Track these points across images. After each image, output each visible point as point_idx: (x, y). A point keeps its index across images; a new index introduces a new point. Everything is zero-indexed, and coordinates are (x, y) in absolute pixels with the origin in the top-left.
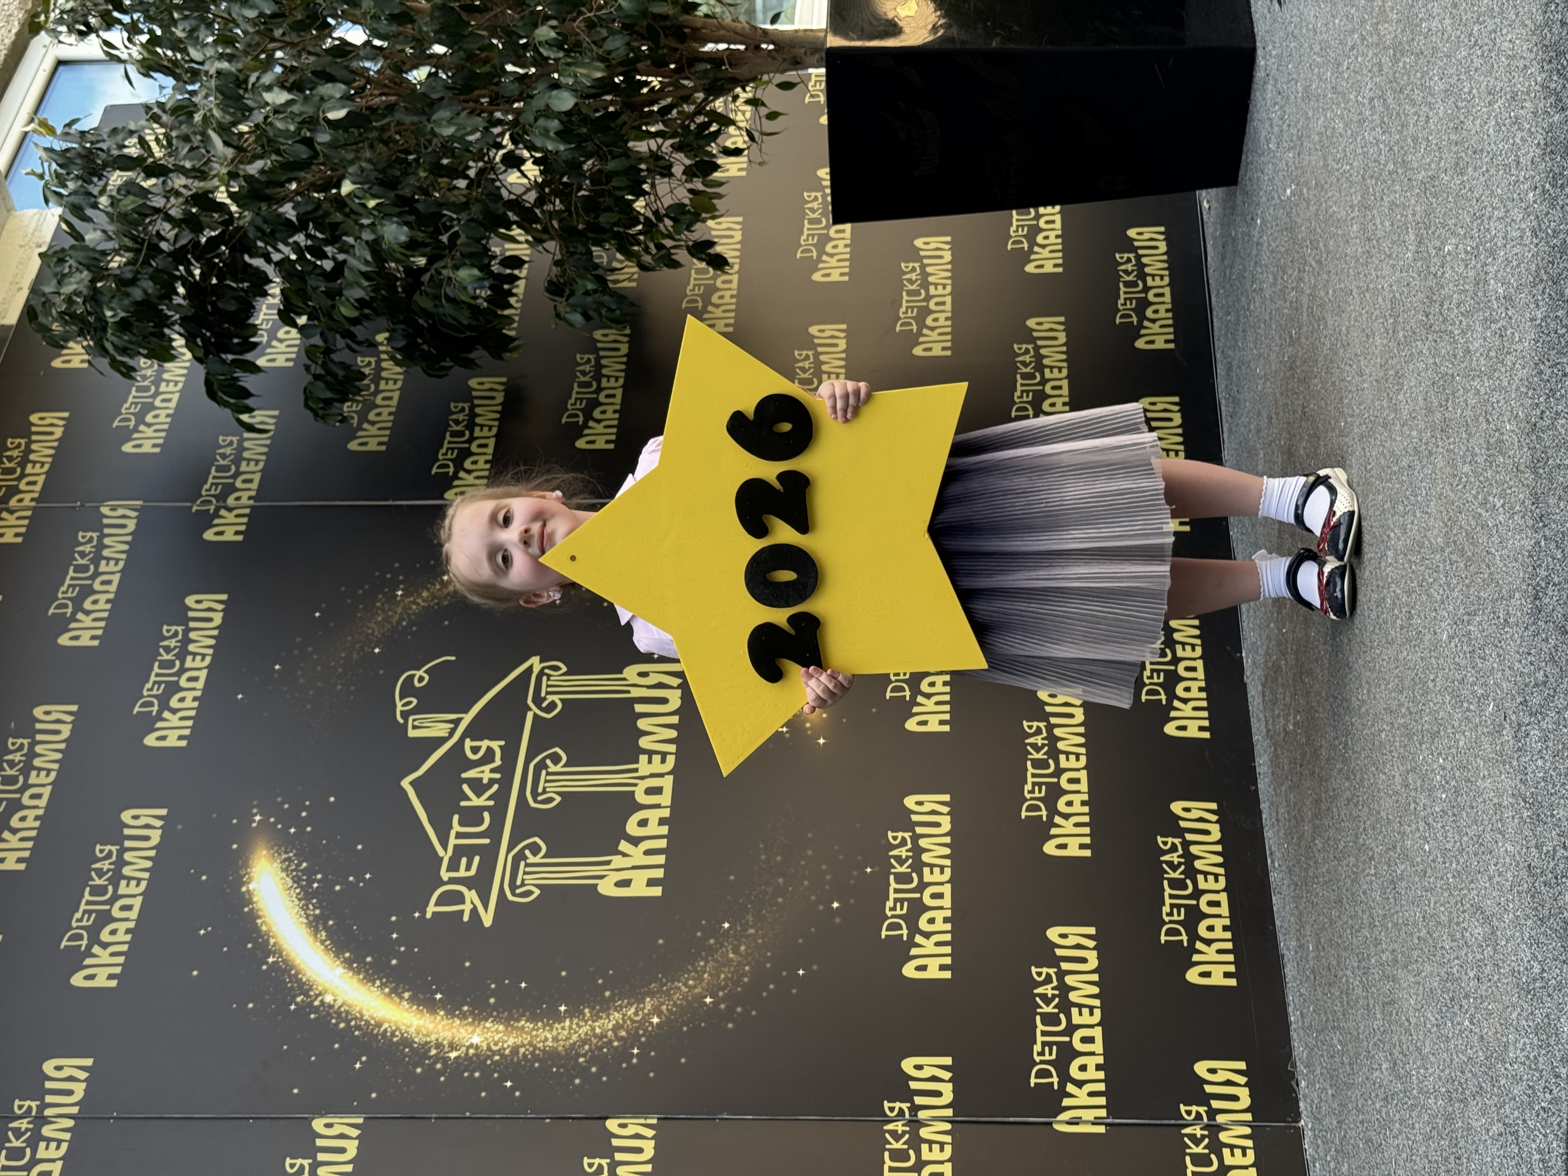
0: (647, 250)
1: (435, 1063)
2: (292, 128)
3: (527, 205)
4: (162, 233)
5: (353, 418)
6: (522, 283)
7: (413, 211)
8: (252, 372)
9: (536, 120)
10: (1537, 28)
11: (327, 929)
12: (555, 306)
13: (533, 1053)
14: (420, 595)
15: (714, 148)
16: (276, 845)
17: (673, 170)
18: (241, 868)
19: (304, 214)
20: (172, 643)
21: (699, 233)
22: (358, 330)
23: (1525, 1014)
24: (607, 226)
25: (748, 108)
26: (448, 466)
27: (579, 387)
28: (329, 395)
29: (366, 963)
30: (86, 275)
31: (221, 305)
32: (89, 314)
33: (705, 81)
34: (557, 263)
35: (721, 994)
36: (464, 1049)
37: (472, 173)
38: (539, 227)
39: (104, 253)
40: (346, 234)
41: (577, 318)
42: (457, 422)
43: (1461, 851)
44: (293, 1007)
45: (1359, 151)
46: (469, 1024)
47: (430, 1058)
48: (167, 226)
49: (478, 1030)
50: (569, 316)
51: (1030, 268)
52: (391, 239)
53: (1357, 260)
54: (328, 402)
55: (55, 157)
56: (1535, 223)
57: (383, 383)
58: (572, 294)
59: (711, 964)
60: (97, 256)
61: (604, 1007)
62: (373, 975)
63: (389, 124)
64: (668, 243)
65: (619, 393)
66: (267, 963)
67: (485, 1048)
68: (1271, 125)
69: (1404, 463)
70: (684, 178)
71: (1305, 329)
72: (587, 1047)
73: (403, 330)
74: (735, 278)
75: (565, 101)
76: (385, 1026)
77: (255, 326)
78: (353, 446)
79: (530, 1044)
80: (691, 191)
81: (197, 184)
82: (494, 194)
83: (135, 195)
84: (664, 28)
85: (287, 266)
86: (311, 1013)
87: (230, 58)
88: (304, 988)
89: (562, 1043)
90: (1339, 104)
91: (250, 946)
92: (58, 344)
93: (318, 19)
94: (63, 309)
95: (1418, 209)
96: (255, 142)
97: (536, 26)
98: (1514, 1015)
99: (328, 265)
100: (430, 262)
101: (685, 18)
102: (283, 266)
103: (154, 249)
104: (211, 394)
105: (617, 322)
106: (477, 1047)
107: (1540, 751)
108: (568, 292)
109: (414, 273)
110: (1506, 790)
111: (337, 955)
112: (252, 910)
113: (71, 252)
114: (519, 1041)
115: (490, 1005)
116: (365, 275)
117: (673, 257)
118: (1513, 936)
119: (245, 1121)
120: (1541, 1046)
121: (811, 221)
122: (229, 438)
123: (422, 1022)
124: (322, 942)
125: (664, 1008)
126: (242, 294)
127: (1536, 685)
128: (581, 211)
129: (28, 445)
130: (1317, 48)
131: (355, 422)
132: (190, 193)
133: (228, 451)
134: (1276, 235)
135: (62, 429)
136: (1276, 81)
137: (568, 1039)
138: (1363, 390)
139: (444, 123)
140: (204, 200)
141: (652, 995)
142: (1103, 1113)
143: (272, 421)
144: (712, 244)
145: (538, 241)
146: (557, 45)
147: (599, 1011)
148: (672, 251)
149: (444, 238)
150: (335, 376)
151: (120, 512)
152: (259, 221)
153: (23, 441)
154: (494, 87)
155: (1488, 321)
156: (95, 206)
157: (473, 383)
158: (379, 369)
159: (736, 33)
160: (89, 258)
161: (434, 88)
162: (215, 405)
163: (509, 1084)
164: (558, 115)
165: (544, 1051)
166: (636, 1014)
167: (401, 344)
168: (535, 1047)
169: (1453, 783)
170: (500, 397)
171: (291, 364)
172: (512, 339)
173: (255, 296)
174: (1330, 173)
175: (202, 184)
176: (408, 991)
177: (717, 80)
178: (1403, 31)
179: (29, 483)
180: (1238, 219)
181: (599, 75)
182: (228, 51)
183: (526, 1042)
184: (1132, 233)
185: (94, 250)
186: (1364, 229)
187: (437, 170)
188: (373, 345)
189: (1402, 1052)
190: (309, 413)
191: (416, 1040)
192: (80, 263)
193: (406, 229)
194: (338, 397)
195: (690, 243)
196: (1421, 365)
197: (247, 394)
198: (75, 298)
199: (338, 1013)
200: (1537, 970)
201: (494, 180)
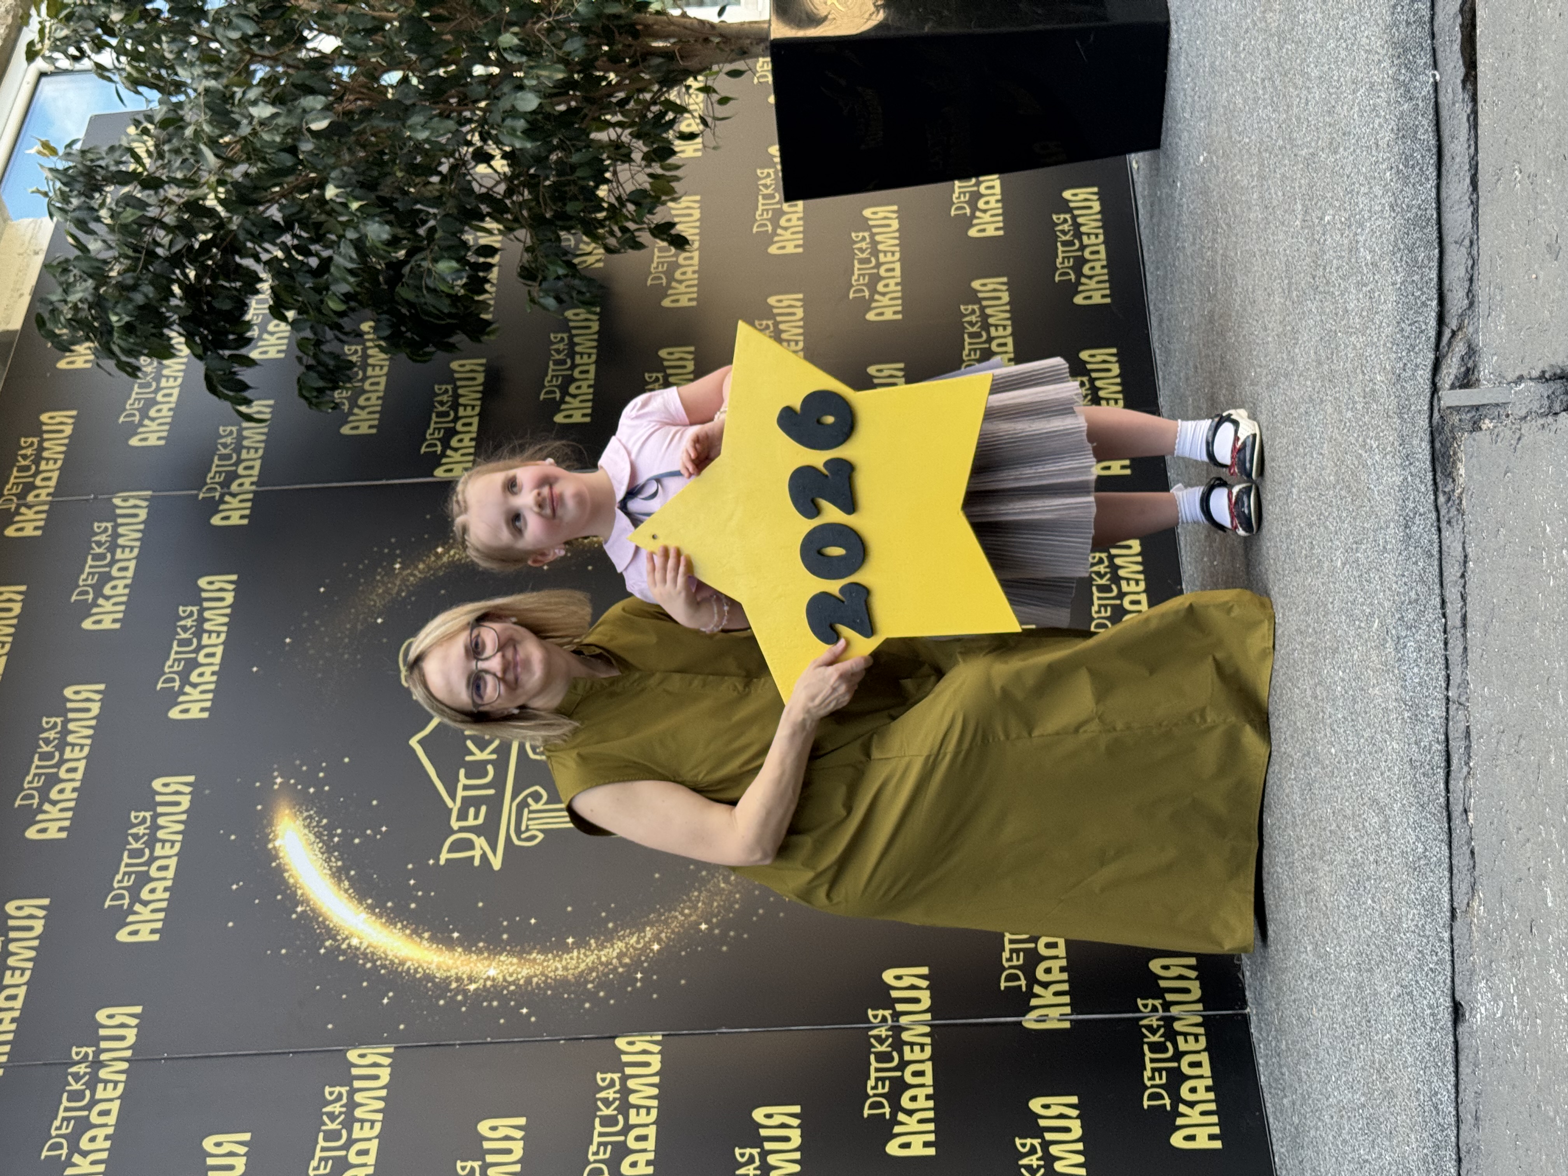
0: (612, 233)
1: (456, 994)
2: (278, 139)
3: (499, 197)
4: (158, 239)
5: (344, 404)
6: (495, 270)
7: (394, 210)
8: (248, 366)
9: (503, 120)
10: (1387, 27)
11: (349, 878)
12: (529, 292)
13: (545, 982)
14: (416, 567)
15: (670, 135)
16: (297, 804)
17: (633, 156)
18: (266, 827)
19: (290, 216)
20: (189, 622)
21: (659, 217)
22: (345, 322)
23: (1413, 888)
24: (575, 214)
25: (701, 96)
26: (435, 445)
27: (554, 364)
28: (321, 384)
29: (387, 908)
30: (90, 283)
31: (216, 304)
32: (95, 319)
33: (659, 75)
34: (528, 249)
35: (714, 920)
36: (482, 981)
37: (444, 169)
38: (509, 216)
39: (105, 262)
40: (329, 232)
41: (550, 302)
42: (442, 403)
43: (1359, 752)
44: (322, 951)
45: (1256, 126)
46: (485, 958)
47: (451, 991)
48: (162, 233)
49: (494, 964)
50: (542, 301)
51: (973, 233)
52: (374, 237)
53: (1258, 226)
54: (321, 391)
55: (60, 176)
56: (1392, 199)
57: (370, 369)
58: (545, 279)
59: (704, 894)
60: (100, 265)
61: (609, 937)
62: (394, 918)
63: (365, 128)
64: (631, 226)
65: (592, 368)
66: (296, 912)
67: (501, 979)
68: (1185, 95)
69: (1302, 410)
70: (644, 163)
71: (1220, 286)
72: (594, 974)
73: (388, 320)
74: (696, 254)
75: (529, 102)
76: (408, 964)
77: (249, 322)
78: (346, 430)
79: (542, 974)
80: (651, 175)
81: (188, 192)
82: (465, 189)
83: (134, 207)
84: (619, 27)
85: (275, 264)
86: (339, 955)
87: (217, 76)
88: (331, 933)
89: (571, 972)
90: (1238, 81)
91: (279, 897)
92: (65, 347)
93: (295, 33)
94: (69, 316)
95: (1303, 181)
96: (242, 149)
97: (499, 33)
98: (1405, 890)
99: (314, 262)
100: (410, 254)
101: (636, 16)
102: (272, 264)
103: (152, 255)
104: (212, 388)
105: (587, 304)
106: (494, 980)
107: (1415, 660)
108: (540, 277)
109: (396, 267)
110: (1390, 695)
111: (360, 902)
112: (279, 865)
113: (76, 263)
114: (531, 972)
115: (502, 940)
116: (351, 272)
117: (638, 239)
118: (1401, 822)
119: (284, 1056)
120: (1427, 916)
121: (765, 197)
122: (229, 428)
123: (441, 959)
124: (346, 891)
125: (663, 935)
126: (235, 293)
127: (1410, 603)
128: (548, 201)
129: (41, 442)
130: (1219, 28)
131: (346, 407)
132: (182, 200)
133: (229, 440)
134: (1193, 197)
135: (71, 427)
136: (1187, 54)
137: (576, 968)
138: (1268, 343)
139: (419, 127)
140: (195, 207)
141: (652, 925)
142: (1068, 1010)
143: (268, 410)
144: (672, 225)
145: (509, 229)
146: (520, 50)
147: (604, 941)
148: (637, 234)
149: (422, 231)
150: (325, 365)
151: (132, 502)
152: (248, 224)
153: (35, 440)
154: (461, 89)
155: (1360, 285)
156: (98, 219)
157: (454, 365)
158: (365, 356)
159: (685, 28)
160: (93, 268)
161: (407, 94)
162: (215, 398)
163: (525, 1011)
164: (523, 115)
165: (555, 980)
166: (638, 942)
167: (387, 333)
168: (547, 977)
169: (1351, 692)
170: (481, 378)
171: (282, 355)
172: (488, 323)
173: (246, 293)
174: (1234, 144)
175: (193, 192)
176: (427, 931)
177: (670, 72)
178: (1285, 20)
179: (44, 479)
180: (1163, 180)
181: (560, 76)
182: (214, 69)
183: (538, 972)
184: (1067, 194)
185: (97, 260)
186: (1262, 197)
187: (413, 169)
188: (360, 335)
189: (1322, 934)
190: (303, 401)
191: (438, 975)
192: (84, 272)
193: (387, 227)
194: (330, 385)
195: (653, 226)
196: (1311, 322)
197: (245, 387)
198: (80, 305)
199: (365, 954)
200: (1420, 850)
201: (465, 175)
